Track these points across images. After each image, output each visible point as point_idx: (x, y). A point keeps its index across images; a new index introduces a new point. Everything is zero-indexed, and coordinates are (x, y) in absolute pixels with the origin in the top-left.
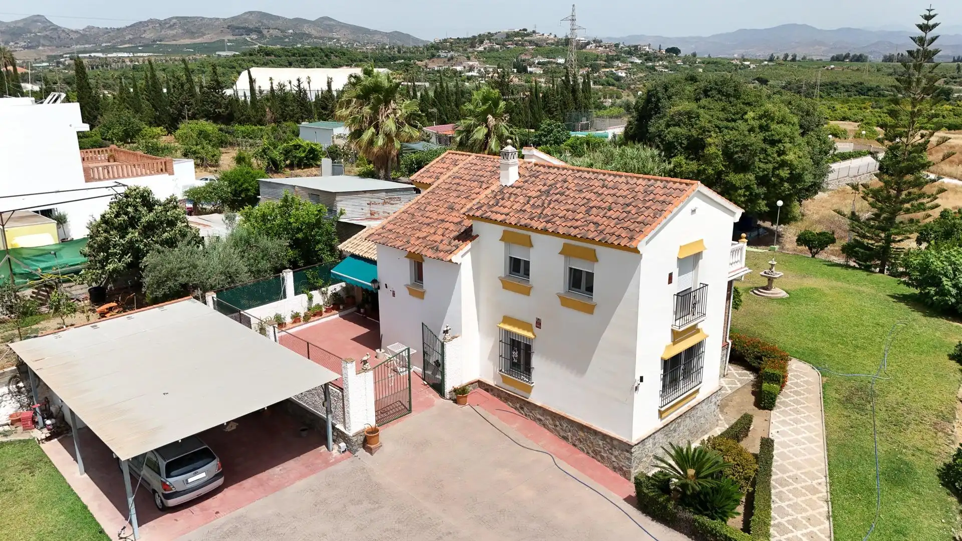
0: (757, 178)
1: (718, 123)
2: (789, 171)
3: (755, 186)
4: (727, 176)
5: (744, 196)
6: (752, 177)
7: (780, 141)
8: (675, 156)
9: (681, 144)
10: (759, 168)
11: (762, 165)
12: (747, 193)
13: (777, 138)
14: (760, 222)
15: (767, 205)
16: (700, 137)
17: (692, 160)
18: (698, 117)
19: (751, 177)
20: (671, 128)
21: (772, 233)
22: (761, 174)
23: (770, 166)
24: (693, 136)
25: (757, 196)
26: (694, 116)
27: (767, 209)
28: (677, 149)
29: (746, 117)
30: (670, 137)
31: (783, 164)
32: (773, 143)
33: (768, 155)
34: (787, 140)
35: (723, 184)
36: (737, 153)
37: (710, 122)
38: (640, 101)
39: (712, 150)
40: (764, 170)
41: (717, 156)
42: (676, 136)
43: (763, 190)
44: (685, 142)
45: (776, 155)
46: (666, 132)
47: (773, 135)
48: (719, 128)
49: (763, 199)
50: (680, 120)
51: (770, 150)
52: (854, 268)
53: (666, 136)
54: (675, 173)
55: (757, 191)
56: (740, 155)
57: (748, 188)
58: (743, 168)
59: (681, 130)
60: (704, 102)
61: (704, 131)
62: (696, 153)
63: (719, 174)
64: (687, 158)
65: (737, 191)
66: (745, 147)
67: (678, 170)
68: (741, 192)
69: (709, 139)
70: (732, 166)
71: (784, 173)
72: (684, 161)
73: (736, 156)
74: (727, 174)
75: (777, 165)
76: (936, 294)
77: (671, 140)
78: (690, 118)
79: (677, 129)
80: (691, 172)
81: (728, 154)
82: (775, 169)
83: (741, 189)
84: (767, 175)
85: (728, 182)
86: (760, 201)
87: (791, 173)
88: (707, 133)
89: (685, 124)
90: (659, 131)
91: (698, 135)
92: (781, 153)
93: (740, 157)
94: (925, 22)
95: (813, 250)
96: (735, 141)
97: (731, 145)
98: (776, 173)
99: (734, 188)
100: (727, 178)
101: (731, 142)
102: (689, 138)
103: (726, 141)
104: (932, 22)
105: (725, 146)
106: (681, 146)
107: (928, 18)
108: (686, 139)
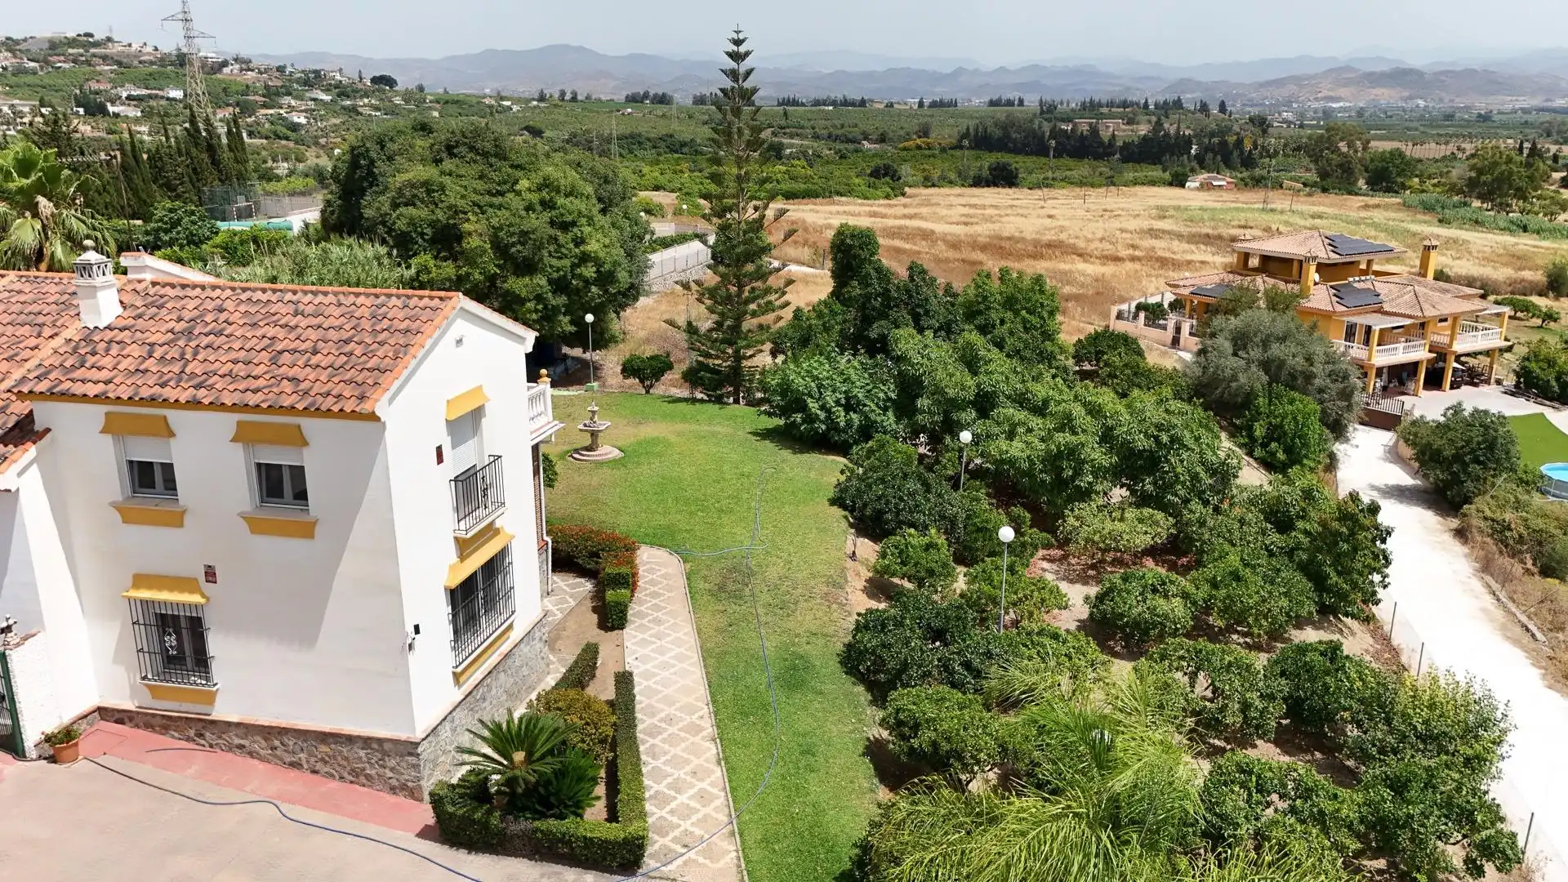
0: (550, 282)
1: (477, 198)
2: (594, 269)
3: (550, 294)
4: (505, 282)
5: (536, 311)
6: (543, 282)
7: (574, 224)
8: (415, 254)
9: (422, 234)
10: (551, 267)
11: (554, 262)
12: (540, 307)
13: (569, 218)
14: (566, 350)
15: (572, 322)
16: (451, 222)
17: (445, 259)
18: (443, 189)
19: (541, 280)
20: (402, 209)
21: (585, 364)
22: (555, 275)
23: (567, 263)
24: (439, 220)
25: (556, 309)
26: (436, 188)
27: (572, 329)
28: (417, 243)
29: (518, 187)
30: (401, 225)
31: (585, 258)
32: (565, 227)
33: (560, 246)
34: (584, 221)
35: (500, 296)
36: (513, 244)
37: (463, 197)
38: (340, 165)
39: (474, 242)
40: (558, 270)
41: (485, 251)
42: (412, 222)
43: (562, 300)
44: (428, 231)
45: (571, 246)
46: (394, 215)
47: (562, 215)
48: (480, 207)
49: (565, 314)
50: (415, 196)
51: (563, 238)
52: (702, 401)
53: (394, 223)
54: (420, 282)
55: (554, 302)
56: (519, 247)
57: (539, 298)
58: (527, 267)
59: (420, 212)
60: (448, 164)
61: (456, 212)
62: (450, 249)
63: (492, 279)
64: (436, 258)
65: (523, 304)
66: (524, 234)
67: (424, 277)
68: (530, 305)
69: (466, 225)
70: (509, 265)
71: (589, 271)
72: (432, 263)
73: (513, 250)
74: (505, 278)
75: (576, 261)
76: (804, 421)
77: (404, 228)
78: (429, 192)
79: (411, 210)
80: (445, 278)
81: (500, 248)
82: (574, 266)
83: (530, 301)
84: (565, 276)
85: (508, 291)
86: (561, 317)
87: (598, 271)
88: (461, 216)
89: (423, 202)
90: (381, 215)
91: (448, 219)
92: (579, 242)
93: (519, 251)
94: (734, 49)
95: (647, 383)
96: (509, 226)
97: (503, 234)
98: (576, 272)
99: (520, 300)
100: (506, 286)
101: (501, 228)
102: (433, 224)
103: (493, 227)
104: (744, 48)
105: (493, 235)
106: (423, 238)
107: (738, 42)
108: (429, 226)
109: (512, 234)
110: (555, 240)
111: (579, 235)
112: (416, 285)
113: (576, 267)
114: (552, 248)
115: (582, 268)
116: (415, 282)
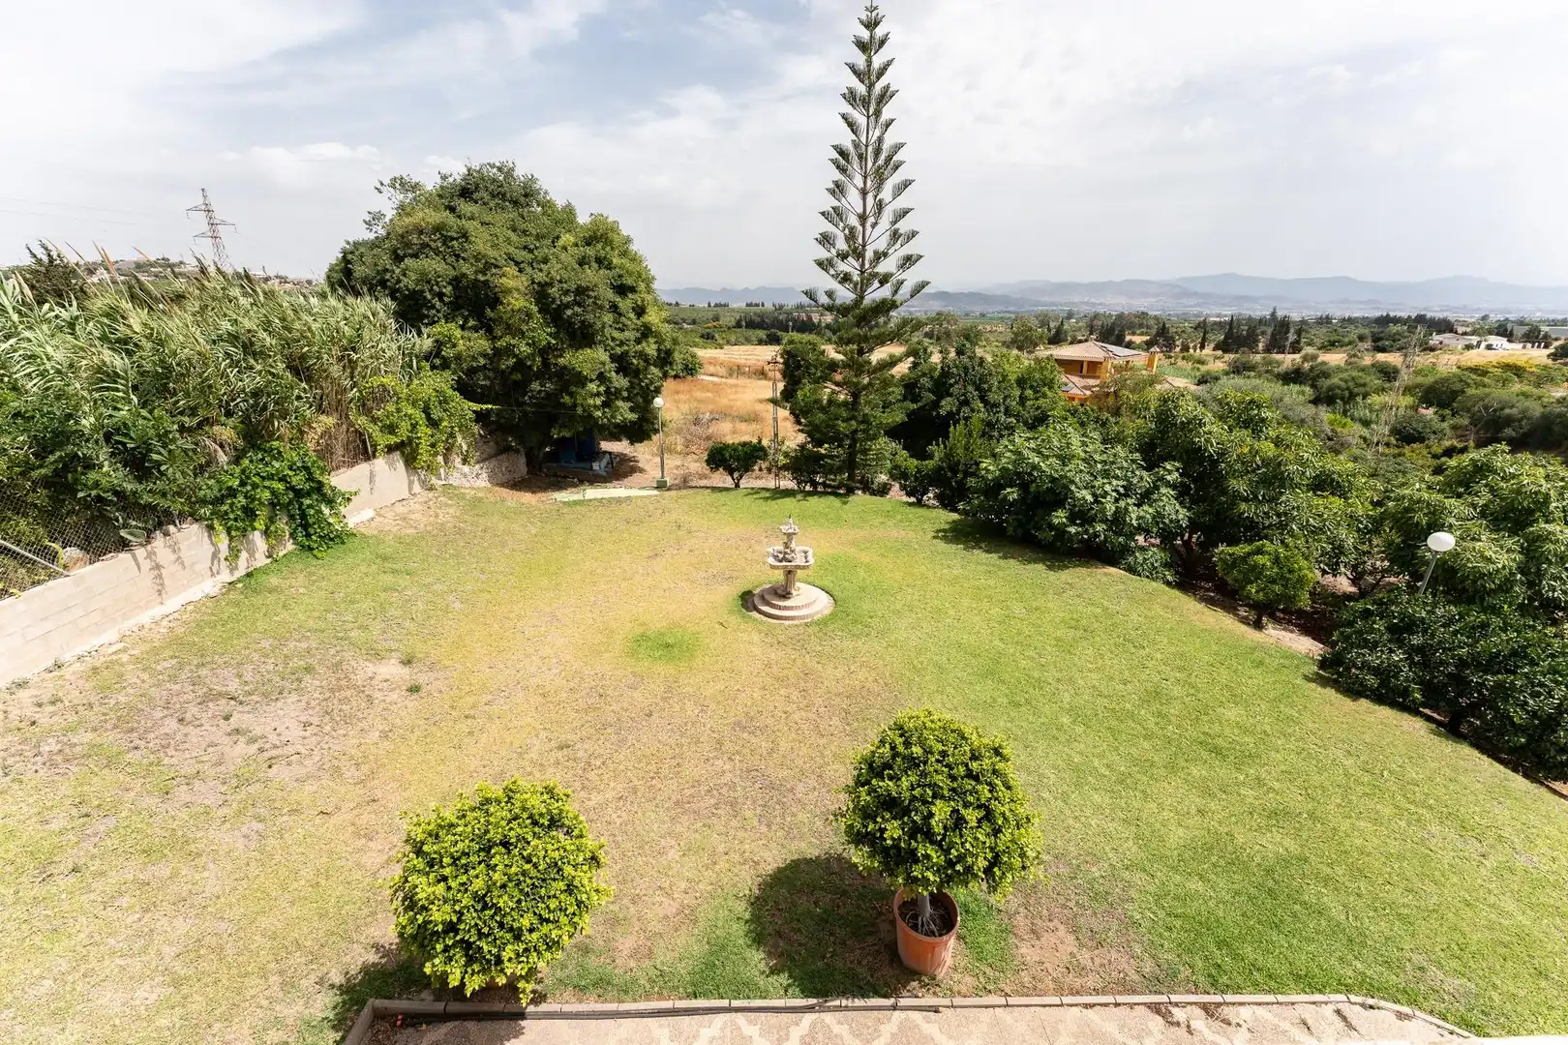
0: (613, 358)
1: (512, 249)
2: (655, 346)
3: (614, 374)
4: (561, 356)
5: (599, 394)
6: (604, 356)
7: (633, 290)
8: (431, 321)
9: (441, 295)
10: (613, 339)
11: (616, 334)
12: (602, 389)
13: (629, 281)
14: (605, 446)
15: (632, 410)
16: (481, 278)
17: (476, 329)
18: (465, 235)
19: (601, 355)
20: (409, 262)
21: (624, 459)
22: (618, 350)
23: (629, 336)
24: (464, 275)
25: (616, 394)
26: (455, 235)
28: (433, 307)
29: (562, 243)
30: (409, 282)
31: (646, 332)
32: (622, 290)
33: (620, 315)
34: (644, 287)
35: (556, 374)
36: (567, 306)
37: (495, 246)
39: (514, 303)
40: (622, 344)
41: (529, 315)
42: (424, 278)
43: (620, 382)
44: (448, 290)
46: (397, 271)
47: (620, 276)
48: (517, 264)
49: (624, 399)
50: (425, 245)
51: (622, 305)
53: (399, 281)
54: (443, 359)
55: (617, 384)
56: (579, 310)
57: (602, 378)
58: (584, 336)
59: (434, 265)
60: (466, 208)
61: (487, 266)
62: (479, 314)
63: (545, 352)
64: (463, 328)
65: (584, 385)
66: (581, 291)
67: (448, 352)
68: (592, 387)
69: (504, 280)
70: (564, 337)
71: (651, 348)
72: (458, 333)
73: (569, 312)
74: (559, 352)
75: (638, 335)
77: (412, 286)
78: (446, 240)
79: (422, 263)
80: (479, 353)
81: (553, 314)
83: (591, 381)
84: (627, 352)
85: (565, 367)
86: (620, 403)
87: (659, 350)
88: (494, 271)
89: (437, 252)
90: (378, 272)
91: (476, 272)
92: (640, 311)
93: (576, 314)
94: (865, 34)
95: (736, 475)
96: (560, 282)
97: (553, 291)
98: (639, 348)
99: (581, 380)
100: (561, 361)
101: (551, 285)
102: (456, 282)
103: (539, 283)
104: (879, 32)
105: (541, 293)
106: (441, 300)
107: (871, 25)
108: (449, 283)
109: (566, 292)
110: (614, 308)
111: (639, 303)
112: (437, 362)
113: (638, 341)
114: (608, 318)
115: (644, 344)
116: (436, 358)
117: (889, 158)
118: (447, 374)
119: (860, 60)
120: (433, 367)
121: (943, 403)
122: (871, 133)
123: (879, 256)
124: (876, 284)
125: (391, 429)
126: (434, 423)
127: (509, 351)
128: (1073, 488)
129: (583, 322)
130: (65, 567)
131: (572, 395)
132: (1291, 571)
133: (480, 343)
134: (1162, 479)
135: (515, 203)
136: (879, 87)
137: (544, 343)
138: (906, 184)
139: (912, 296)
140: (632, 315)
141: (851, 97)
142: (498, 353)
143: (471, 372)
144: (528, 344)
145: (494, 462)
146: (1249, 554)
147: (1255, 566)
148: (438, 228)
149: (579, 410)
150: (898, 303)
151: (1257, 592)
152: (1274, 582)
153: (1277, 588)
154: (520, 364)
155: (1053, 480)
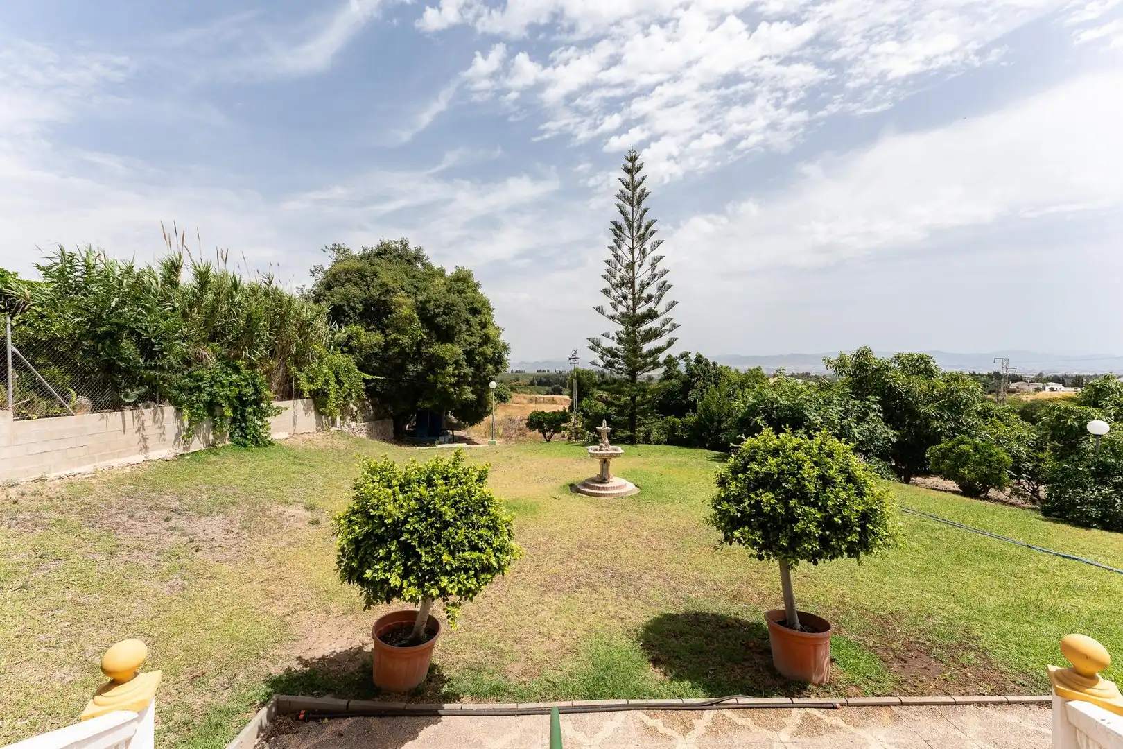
0: (467, 353)
1: (404, 284)
2: (492, 350)
3: (464, 363)
4: (431, 347)
5: (454, 375)
6: (460, 351)
7: (480, 312)
8: (346, 325)
9: (353, 309)
10: (465, 340)
11: (466, 338)
12: (456, 372)
13: (478, 306)
15: (472, 392)
16: (383, 298)
17: (375, 330)
18: (375, 274)
19: (457, 349)
20: (337, 289)
22: (468, 348)
23: (475, 340)
24: (372, 297)
25: (464, 379)
26: (369, 274)
27: (474, 397)
28: (349, 316)
31: (486, 340)
32: (475, 311)
33: (471, 326)
34: (487, 311)
35: (425, 360)
36: (438, 315)
37: (394, 281)
39: (403, 313)
40: (470, 344)
41: (412, 320)
42: (345, 298)
43: (470, 371)
44: (360, 307)
46: (329, 294)
47: (472, 303)
48: (406, 292)
49: (469, 384)
50: (349, 280)
51: (472, 321)
53: (329, 300)
54: (350, 347)
56: (444, 317)
57: (457, 364)
58: (447, 335)
59: (353, 291)
60: (378, 261)
61: (387, 290)
62: (378, 322)
63: (419, 344)
64: (366, 329)
65: (444, 368)
66: (448, 308)
67: (354, 343)
68: (450, 369)
69: (397, 300)
70: (434, 335)
71: (489, 351)
72: (362, 332)
73: (439, 319)
74: (429, 345)
75: (481, 340)
77: (337, 302)
78: (363, 277)
80: (375, 345)
81: (427, 318)
83: (450, 365)
84: (474, 350)
85: (433, 355)
86: (466, 386)
87: (494, 353)
88: (391, 294)
89: (356, 284)
91: (380, 295)
92: (483, 326)
93: (444, 321)
94: (629, 164)
95: (548, 434)
96: (435, 300)
97: (430, 306)
98: (481, 349)
99: (442, 363)
100: (431, 350)
101: (429, 302)
102: (365, 302)
103: (421, 302)
104: (638, 163)
105: (421, 309)
106: (354, 312)
107: (633, 160)
108: (361, 302)
109: (438, 307)
110: (467, 321)
111: (483, 320)
112: (346, 349)
113: (481, 345)
114: (464, 327)
115: (485, 347)
116: (346, 346)
117: (647, 228)
118: (351, 357)
119: (627, 177)
120: (343, 352)
121: (691, 392)
122: (635, 214)
123: (643, 286)
124: (643, 302)
125: (311, 380)
126: (339, 382)
127: (395, 342)
128: (806, 412)
129: (448, 325)
130: (74, 408)
131: (434, 374)
132: (991, 456)
133: (378, 338)
134: (869, 407)
135: (409, 261)
136: (639, 190)
137: (419, 338)
138: (659, 243)
139: (667, 311)
140: (478, 328)
141: (622, 196)
142: (387, 346)
143: (368, 357)
144: (409, 338)
145: (373, 424)
146: (953, 446)
147: (961, 454)
148: (359, 270)
149: (439, 386)
150: (659, 313)
151: (969, 473)
152: (980, 464)
153: (984, 468)
154: (402, 352)
155: (790, 409)
